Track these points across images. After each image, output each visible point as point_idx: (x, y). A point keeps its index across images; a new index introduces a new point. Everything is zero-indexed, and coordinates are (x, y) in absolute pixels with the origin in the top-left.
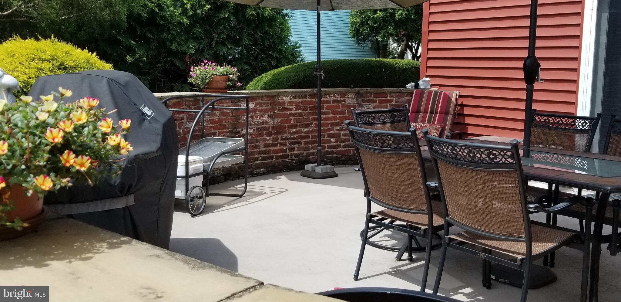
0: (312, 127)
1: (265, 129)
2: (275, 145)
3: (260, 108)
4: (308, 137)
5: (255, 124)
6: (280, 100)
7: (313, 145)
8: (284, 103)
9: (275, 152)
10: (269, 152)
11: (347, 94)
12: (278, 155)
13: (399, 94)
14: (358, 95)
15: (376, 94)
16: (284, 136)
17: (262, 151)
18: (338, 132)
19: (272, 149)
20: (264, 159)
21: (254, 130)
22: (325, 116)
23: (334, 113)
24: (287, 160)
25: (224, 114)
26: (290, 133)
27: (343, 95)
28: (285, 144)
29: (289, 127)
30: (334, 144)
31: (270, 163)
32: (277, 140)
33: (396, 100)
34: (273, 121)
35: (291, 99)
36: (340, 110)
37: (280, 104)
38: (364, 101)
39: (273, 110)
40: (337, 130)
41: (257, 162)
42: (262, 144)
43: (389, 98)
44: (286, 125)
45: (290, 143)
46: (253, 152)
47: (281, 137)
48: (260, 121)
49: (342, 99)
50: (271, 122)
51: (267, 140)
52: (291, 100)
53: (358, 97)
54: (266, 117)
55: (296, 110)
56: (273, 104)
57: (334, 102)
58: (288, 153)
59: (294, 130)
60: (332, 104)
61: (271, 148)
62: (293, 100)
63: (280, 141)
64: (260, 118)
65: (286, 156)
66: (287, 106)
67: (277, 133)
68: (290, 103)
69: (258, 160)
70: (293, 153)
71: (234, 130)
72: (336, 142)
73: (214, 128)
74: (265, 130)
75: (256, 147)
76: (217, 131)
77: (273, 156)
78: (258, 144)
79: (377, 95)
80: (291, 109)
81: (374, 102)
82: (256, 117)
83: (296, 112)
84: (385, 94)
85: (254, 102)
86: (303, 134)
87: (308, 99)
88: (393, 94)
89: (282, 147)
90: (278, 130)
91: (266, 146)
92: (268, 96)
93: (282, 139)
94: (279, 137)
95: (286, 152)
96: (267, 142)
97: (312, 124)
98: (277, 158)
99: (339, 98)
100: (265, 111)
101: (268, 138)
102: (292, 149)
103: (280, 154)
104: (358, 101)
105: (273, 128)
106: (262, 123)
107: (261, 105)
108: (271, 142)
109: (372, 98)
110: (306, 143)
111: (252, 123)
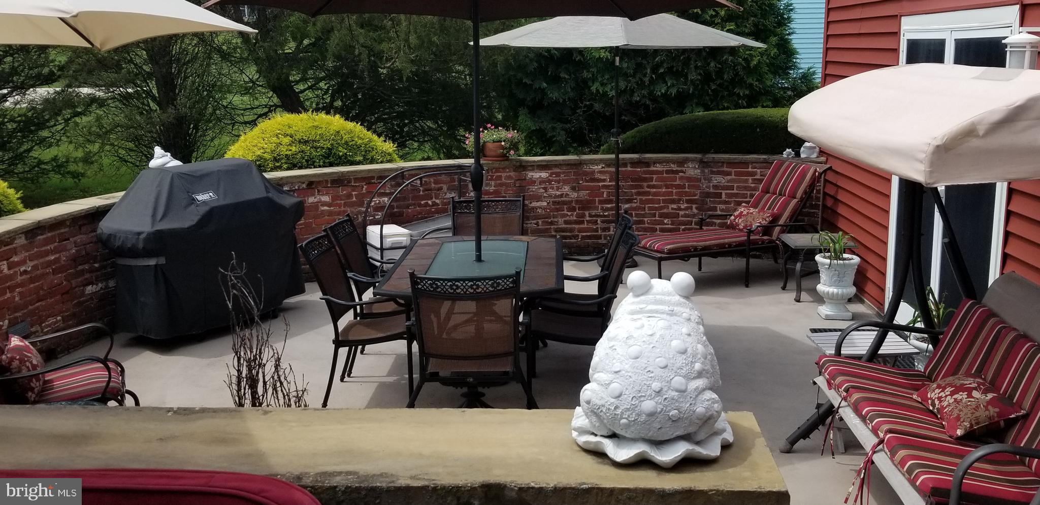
0: (635, 203)
2: (581, 223)
3: (558, 178)
5: (550, 196)
6: (586, 168)
8: (593, 172)
9: (580, 231)
10: (571, 230)
11: (686, 163)
14: (703, 164)
19: (577, 226)
21: (548, 203)
23: (667, 187)
24: (600, 241)
26: (602, 208)
27: (681, 163)
28: (595, 223)
29: (601, 202)
31: (573, 243)
32: (583, 216)
33: (761, 172)
35: (603, 167)
37: (586, 174)
38: (712, 173)
39: (577, 181)
40: (673, 209)
43: (750, 170)
44: (597, 199)
45: (603, 222)
47: (589, 213)
48: (558, 193)
49: (679, 169)
50: (574, 195)
51: (568, 215)
52: (603, 169)
53: (704, 167)
54: (566, 189)
55: (610, 182)
56: (576, 174)
57: (668, 172)
58: (600, 232)
59: (609, 206)
60: (665, 175)
61: (574, 226)
62: (606, 169)
63: (588, 218)
64: (557, 190)
65: (599, 237)
66: (598, 176)
67: (583, 208)
68: (600, 172)
70: (607, 233)
72: (671, 224)
74: (566, 204)
75: (552, 223)
77: (578, 235)
78: (556, 220)
79: (731, 164)
81: (729, 174)
82: (553, 188)
85: (549, 171)
87: (629, 169)
92: (568, 165)
99: (674, 167)
100: (566, 182)
102: (604, 230)
103: (588, 234)
104: (703, 172)
105: (577, 202)
106: (561, 196)
108: (575, 218)
109: (725, 169)
111: (545, 195)
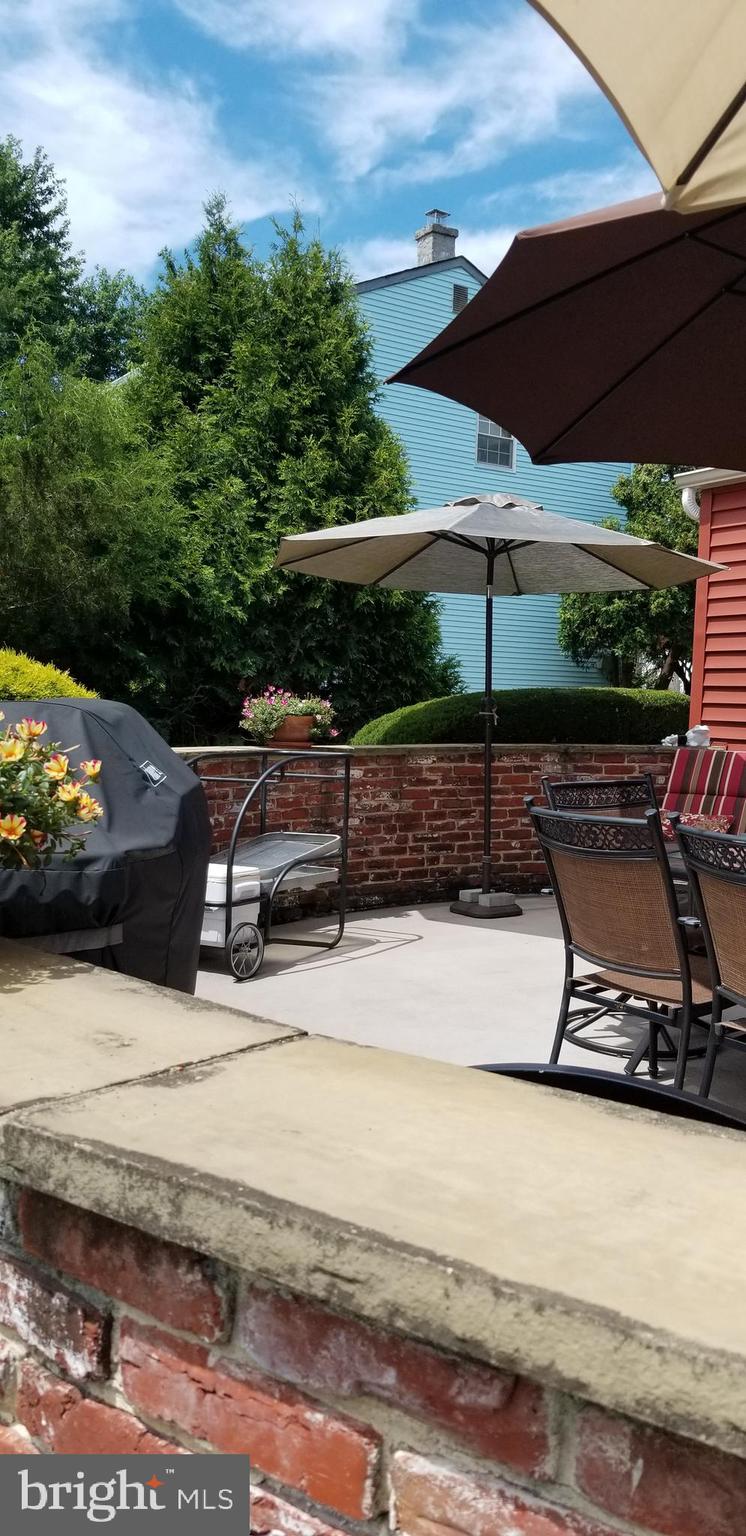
0: (473, 817)
1: (382, 819)
2: (402, 851)
3: (374, 779)
4: (465, 837)
5: (364, 809)
6: (412, 763)
7: (476, 853)
8: (420, 770)
9: (402, 863)
10: (389, 864)
11: (543, 756)
12: (407, 870)
13: (646, 756)
14: (566, 756)
15: (601, 755)
16: (420, 833)
17: (376, 861)
18: (526, 828)
19: (396, 858)
20: (379, 877)
21: (361, 821)
22: (499, 797)
23: (517, 791)
24: (425, 880)
25: (304, 789)
26: (430, 827)
27: (535, 756)
28: (420, 850)
29: (430, 817)
30: (518, 851)
31: (390, 885)
32: (406, 840)
33: (640, 767)
34: (398, 805)
35: (434, 762)
36: (530, 784)
37: (412, 771)
38: (577, 769)
39: (399, 782)
40: (523, 825)
41: (366, 883)
42: (376, 848)
43: (626, 764)
44: (424, 812)
45: (431, 849)
46: (358, 863)
47: (414, 836)
48: (374, 804)
49: (533, 764)
50: (395, 807)
51: (385, 840)
52: (433, 765)
53: (565, 761)
54: (385, 797)
55: (443, 784)
56: (398, 772)
57: (517, 769)
58: (425, 867)
59: (439, 823)
60: (513, 774)
61: (392, 857)
62: (437, 765)
63: (411, 844)
64: (373, 798)
65: (423, 874)
66: (426, 775)
67: (406, 828)
68: (431, 770)
69: (367, 880)
70: (435, 867)
71: (324, 821)
72: (520, 849)
73: (285, 815)
74: (383, 822)
75: (364, 854)
76: (291, 821)
77: (397, 872)
78: (370, 848)
79: (603, 757)
80: (434, 782)
81: (598, 770)
82: (367, 795)
83: (442, 787)
84: (620, 756)
85: (363, 768)
86: (456, 831)
87: (467, 764)
88: (636, 758)
89: (415, 856)
90: (408, 822)
91: (384, 852)
92: (389, 757)
93: (416, 840)
94: (410, 835)
95: (423, 864)
96: (385, 845)
97: (474, 811)
98: (405, 875)
99: (527, 762)
100: (385, 785)
101: (388, 837)
102: (434, 860)
103: (411, 869)
104: (564, 768)
105: (398, 817)
106: (377, 808)
107: (375, 772)
108: (395, 845)
109: (593, 763)
110: (462, 848)
111: (357, 807)
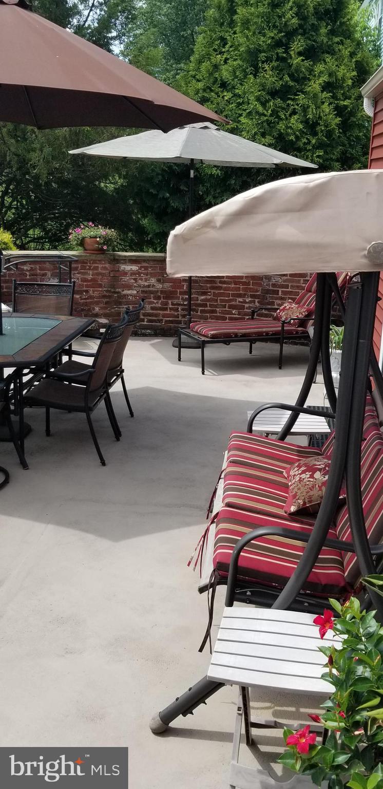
0: (209, 295)
3: (146, 271)
5: (140, 286)
9: (164, 316)
12: (167, 319)
39: (162, 274)
50: (159, 287)
64: (146, 281)
65: (180, 322)
67: (167, 298)
69: (144, 321)
71: (112, 290)
72: (238, 314)
73: (87, 286)
74: (152, 294)
77: (162, 320)
78: (144, 306)
82: (141, 279)
90: (168, 295)
102: (185, 316)
103: (171, 319)
105: (162, 292)
106: (149, 286)
107: (146, 268)
111: (135, 285)
